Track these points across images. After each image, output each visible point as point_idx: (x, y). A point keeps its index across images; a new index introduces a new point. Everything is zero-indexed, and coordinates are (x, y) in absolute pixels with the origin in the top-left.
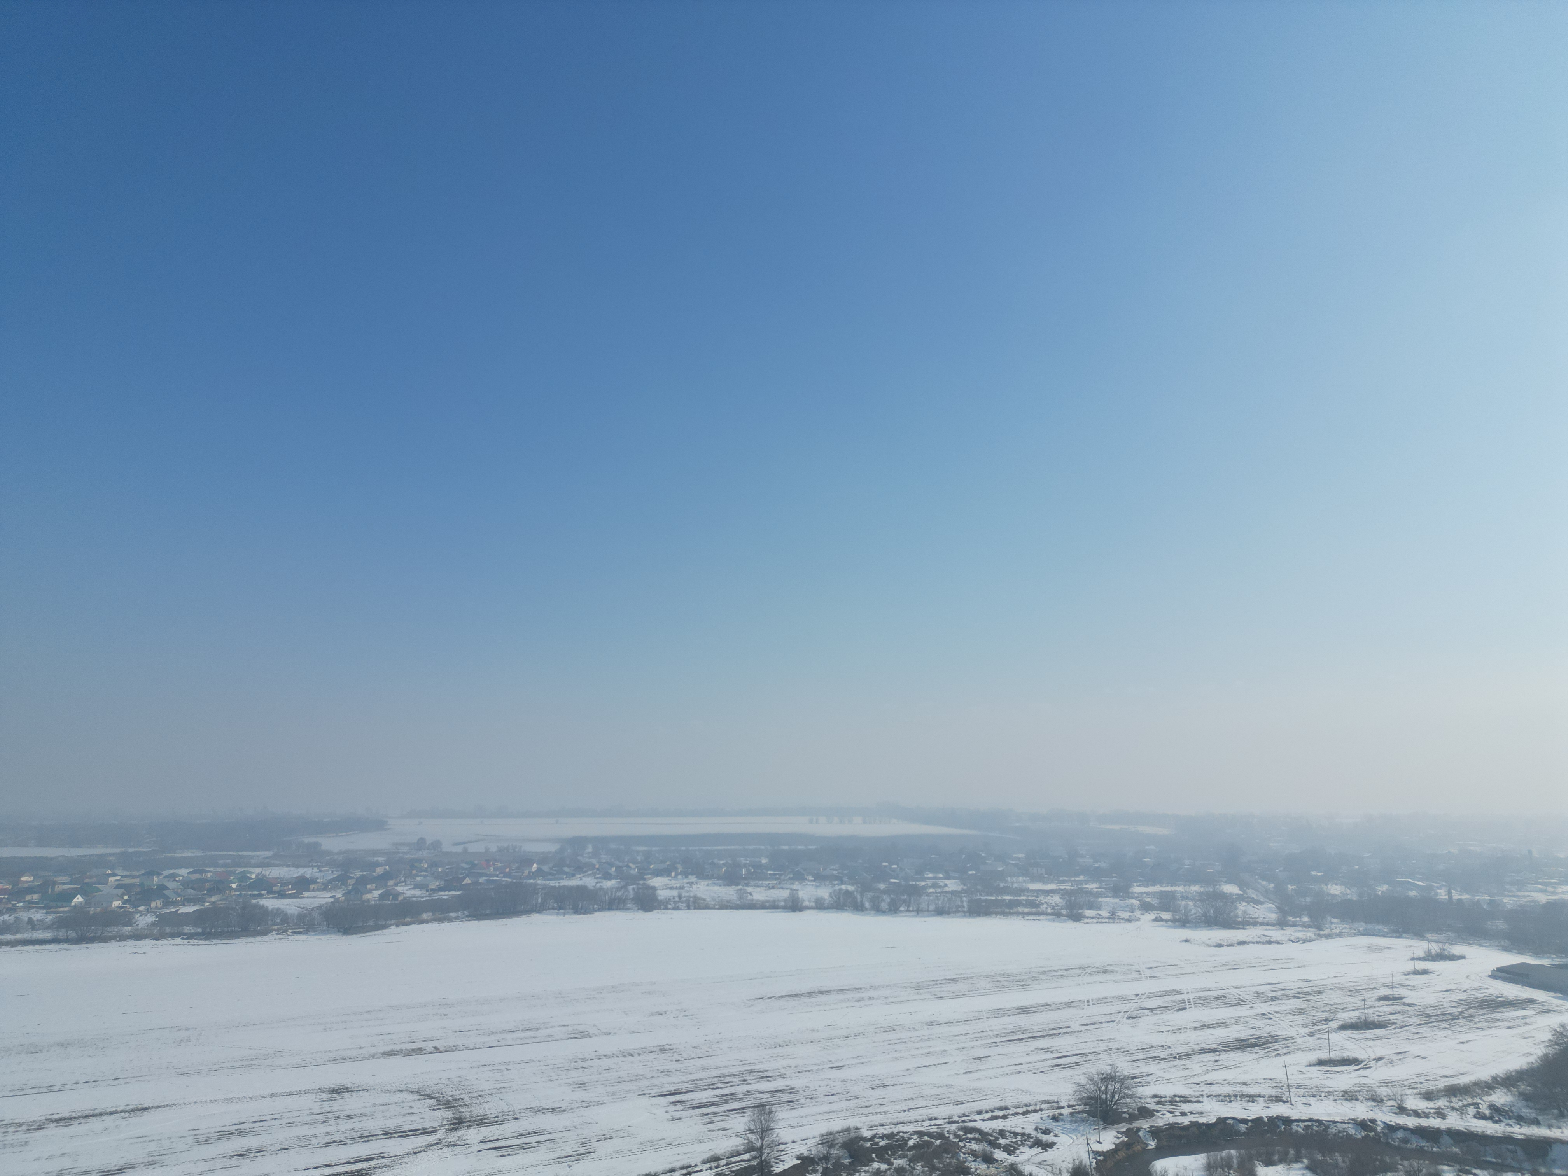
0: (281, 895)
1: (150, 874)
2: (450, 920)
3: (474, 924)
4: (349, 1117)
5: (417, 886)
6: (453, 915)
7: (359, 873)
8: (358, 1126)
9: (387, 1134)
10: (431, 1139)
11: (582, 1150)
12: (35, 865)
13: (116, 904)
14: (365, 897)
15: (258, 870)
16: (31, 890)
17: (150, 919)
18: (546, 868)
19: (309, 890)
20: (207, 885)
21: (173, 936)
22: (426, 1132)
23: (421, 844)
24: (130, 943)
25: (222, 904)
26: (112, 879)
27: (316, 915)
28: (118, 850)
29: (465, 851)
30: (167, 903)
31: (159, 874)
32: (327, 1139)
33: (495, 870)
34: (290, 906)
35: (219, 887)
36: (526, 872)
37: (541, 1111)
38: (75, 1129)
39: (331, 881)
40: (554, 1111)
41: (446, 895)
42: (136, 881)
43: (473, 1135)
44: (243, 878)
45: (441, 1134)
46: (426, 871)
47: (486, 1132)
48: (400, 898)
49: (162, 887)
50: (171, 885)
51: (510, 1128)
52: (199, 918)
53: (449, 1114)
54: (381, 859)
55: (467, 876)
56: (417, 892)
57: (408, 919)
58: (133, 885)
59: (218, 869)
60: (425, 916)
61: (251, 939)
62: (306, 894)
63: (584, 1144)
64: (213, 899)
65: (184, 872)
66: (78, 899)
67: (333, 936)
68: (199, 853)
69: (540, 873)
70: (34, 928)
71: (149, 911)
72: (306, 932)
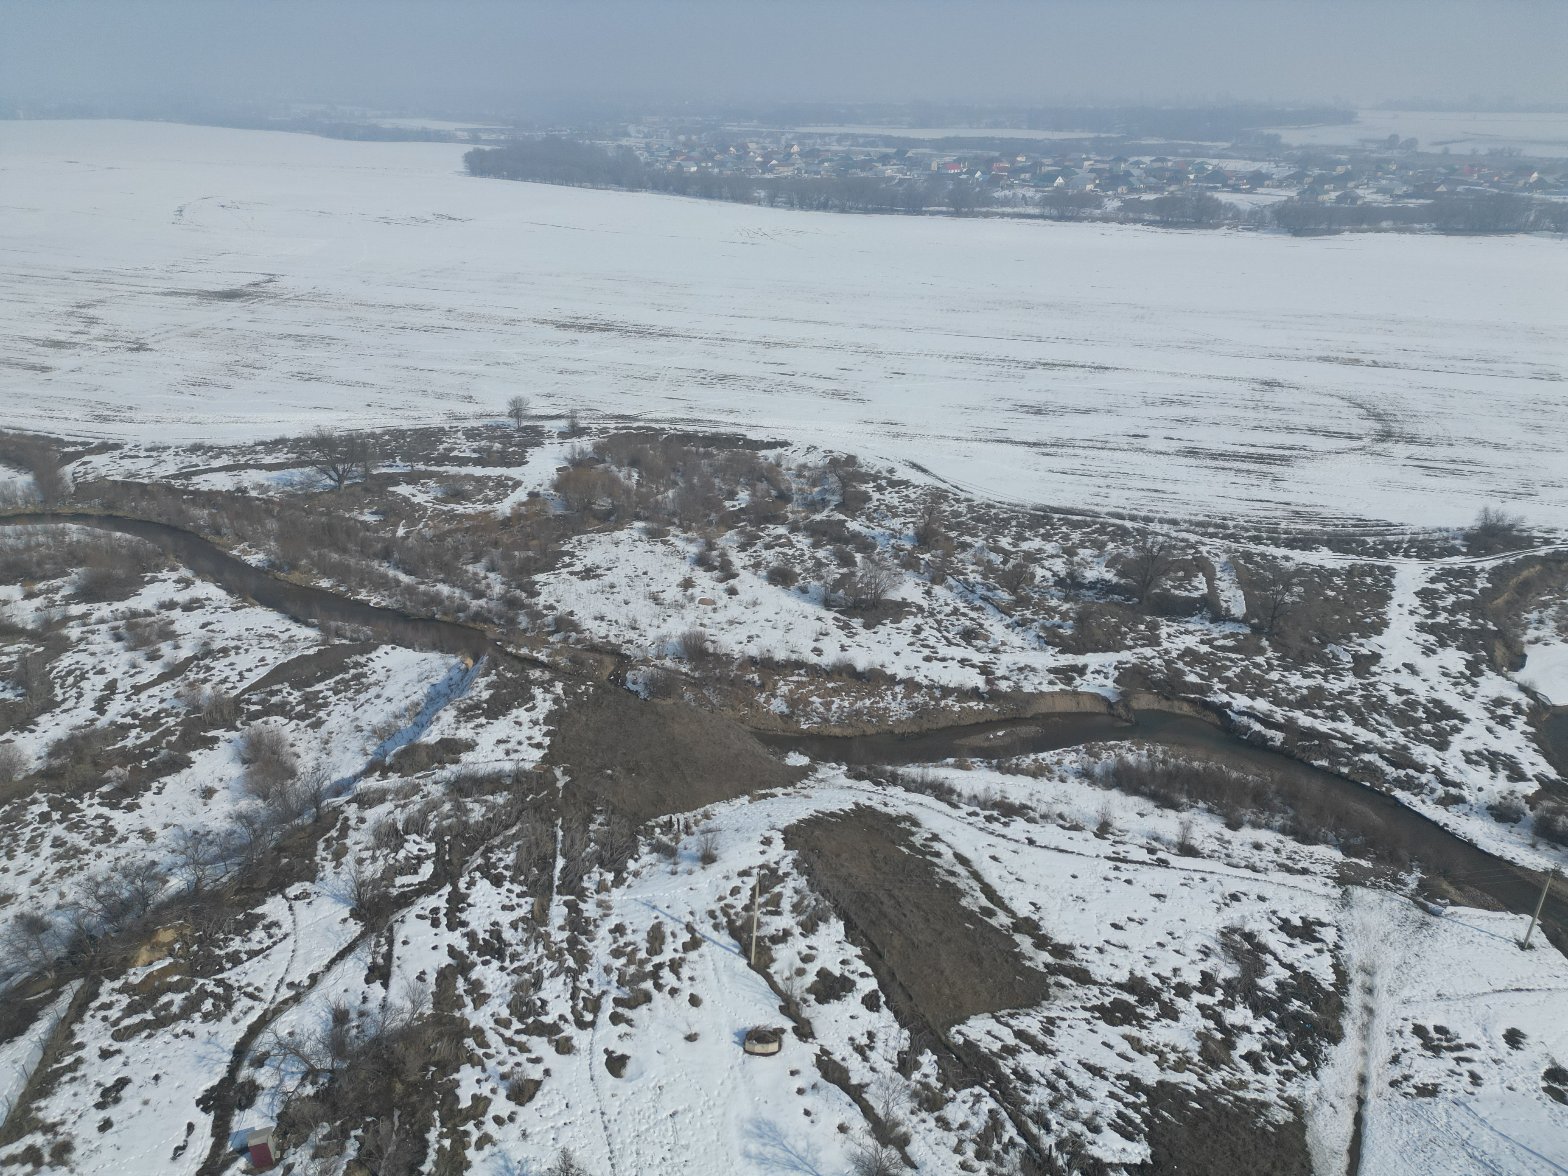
0: (1236, 189)
1: (1119, 159)
2: (1413, 232)
3: (1441, 240)
4: (1277, 409)
5: (1381, 191)
6: (1417, 226)
7: (1317, 172)
8: (1285, 418)
9: (1312, 431)
10: (1355, 444)
11: (1521, 490)
12: (1028, 146)
13: (1090, 187)
14: (1321, 198)
15: (1215, 162)
16: (1023, 170)
17: (1117, 203)
18: (1550, 179)
19: (1262, 186)
20: (1167, 174)
21: (1135, 221)
22: (1350, 437)
23: (1392, 142)
24: (1100, 224)
25: (1179, 194)
26: (1087, 163)
27: (1267, 213)
28: (1092, 135)
29: (1446, 152)
30: (1132, 189)
31: (1125, 161)
32: (1255, 423)
33: (1480, 177)
34: (1243, 201)
35: (1177, 177)
36: (1521, 183)
37: (1482, 443)
38: (1056, 373)
39: (1289, 177)
40: (1496, 446)
41: (1412, 203)
42: (1106, 166)
43: (1400, 450)
44: (1200, 169)
45: (1366, 441)
46: (1393, 173)
47: (1414, 450)
48: (1359, 202)
49: (1128, 174)
50: (1136, 172)
51: (1442, 452)
52: (1159, 206)
53: (1378, 426)
54: (1344, 157)
55: (1443, 182)
56: (1380, 197)
57: (1365, 226)
58: (1104, 170)
59: (1179, 159)
60: (1384, 224)
61: (1203, 232)
62: (1260, 190)
63: (1525, 486)
64: (1172, 188)
65: (1147, 159)
66: (1060, 181)
67: (1282, 237)
68: (1162, 141)
69: (1540, 185)
70: (1026, 204)
71: (1116, 196)
72: (1256, 229)
